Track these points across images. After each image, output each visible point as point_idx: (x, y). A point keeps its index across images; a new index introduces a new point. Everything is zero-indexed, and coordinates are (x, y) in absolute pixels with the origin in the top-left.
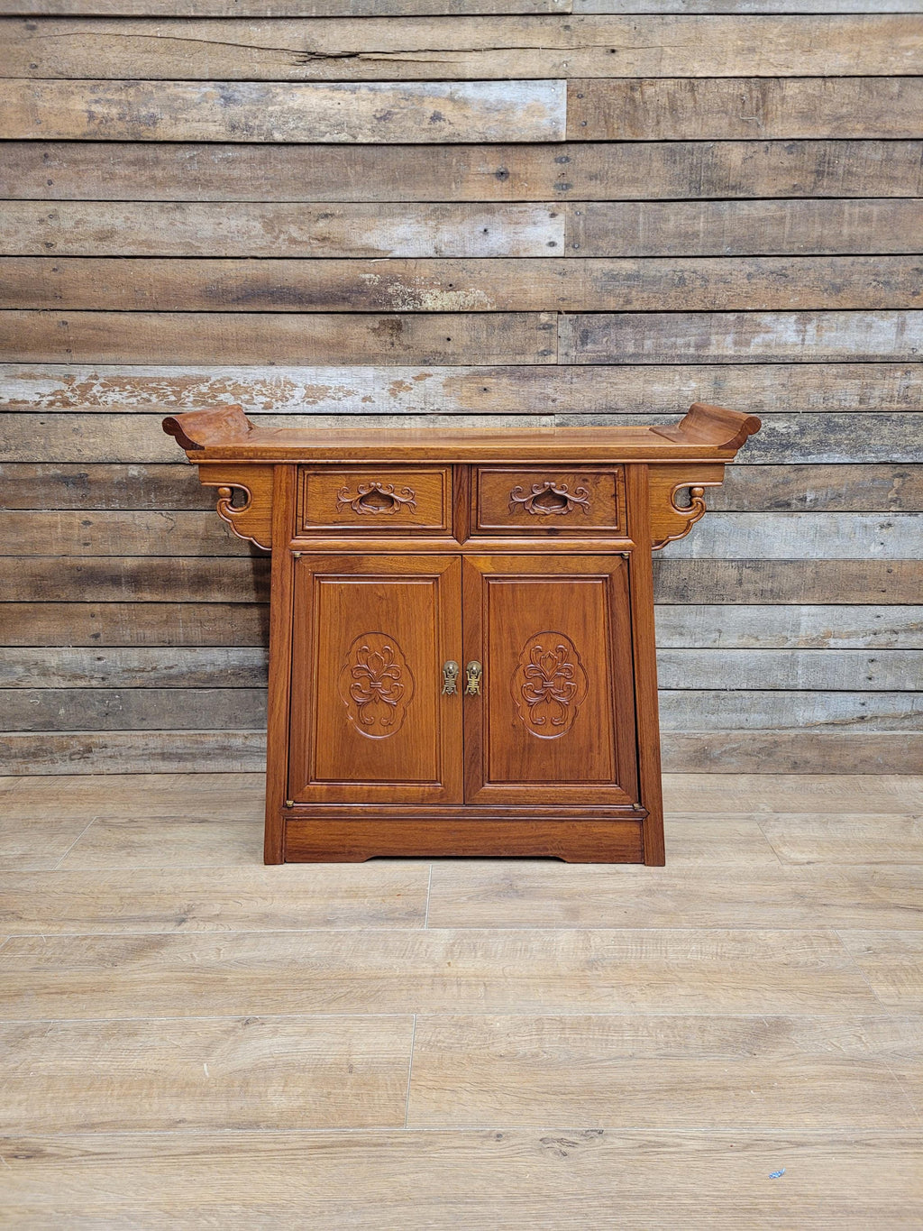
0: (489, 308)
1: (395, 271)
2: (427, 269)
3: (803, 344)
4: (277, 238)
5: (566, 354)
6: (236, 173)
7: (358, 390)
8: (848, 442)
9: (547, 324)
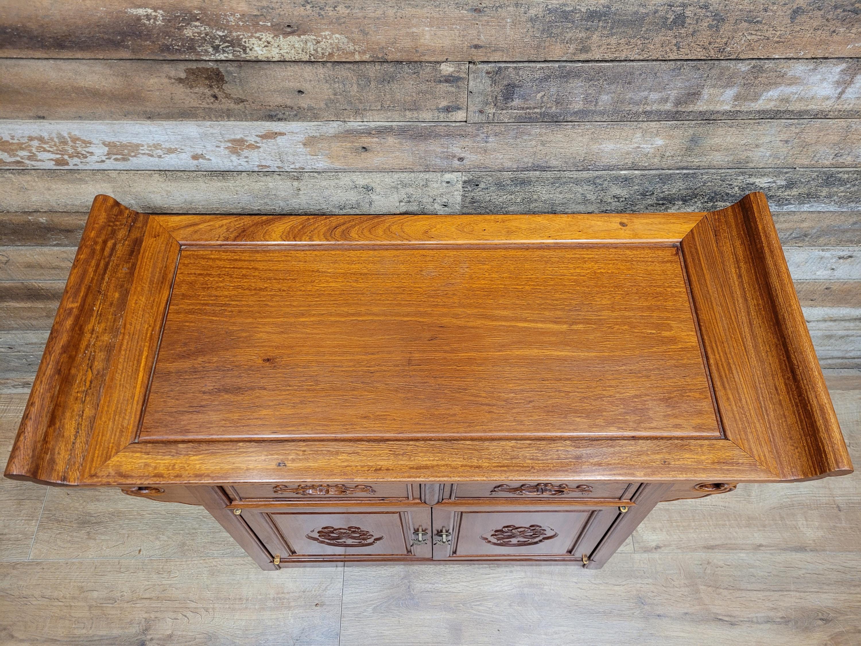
0: (357, 58)
3: (839, 98)
7: (183, 147)
8: (843, 194)
9: (452, 76)
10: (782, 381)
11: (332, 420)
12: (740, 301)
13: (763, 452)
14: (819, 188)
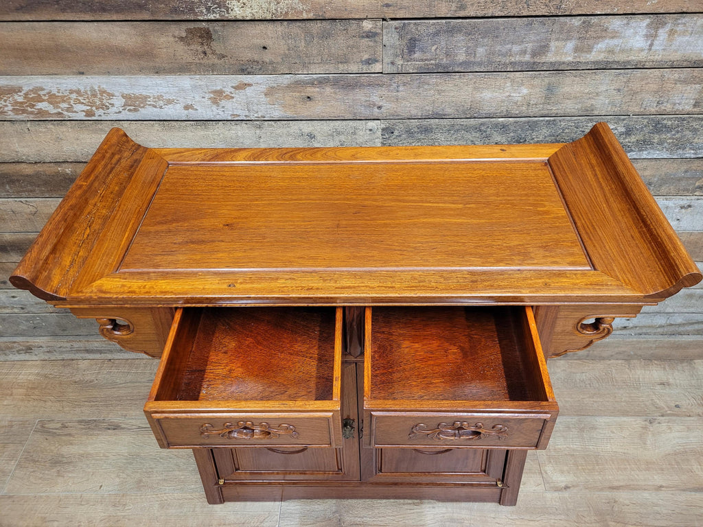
0: (305, 16)
3: (650, 49)
5: (392, 63)
7: (178, 98)
8: (671, 141)
9: (371, 32)
10: (636, 231)
11: (274, 260)
12: (598, 189)
13: (627, 278)
14: (652, 135)
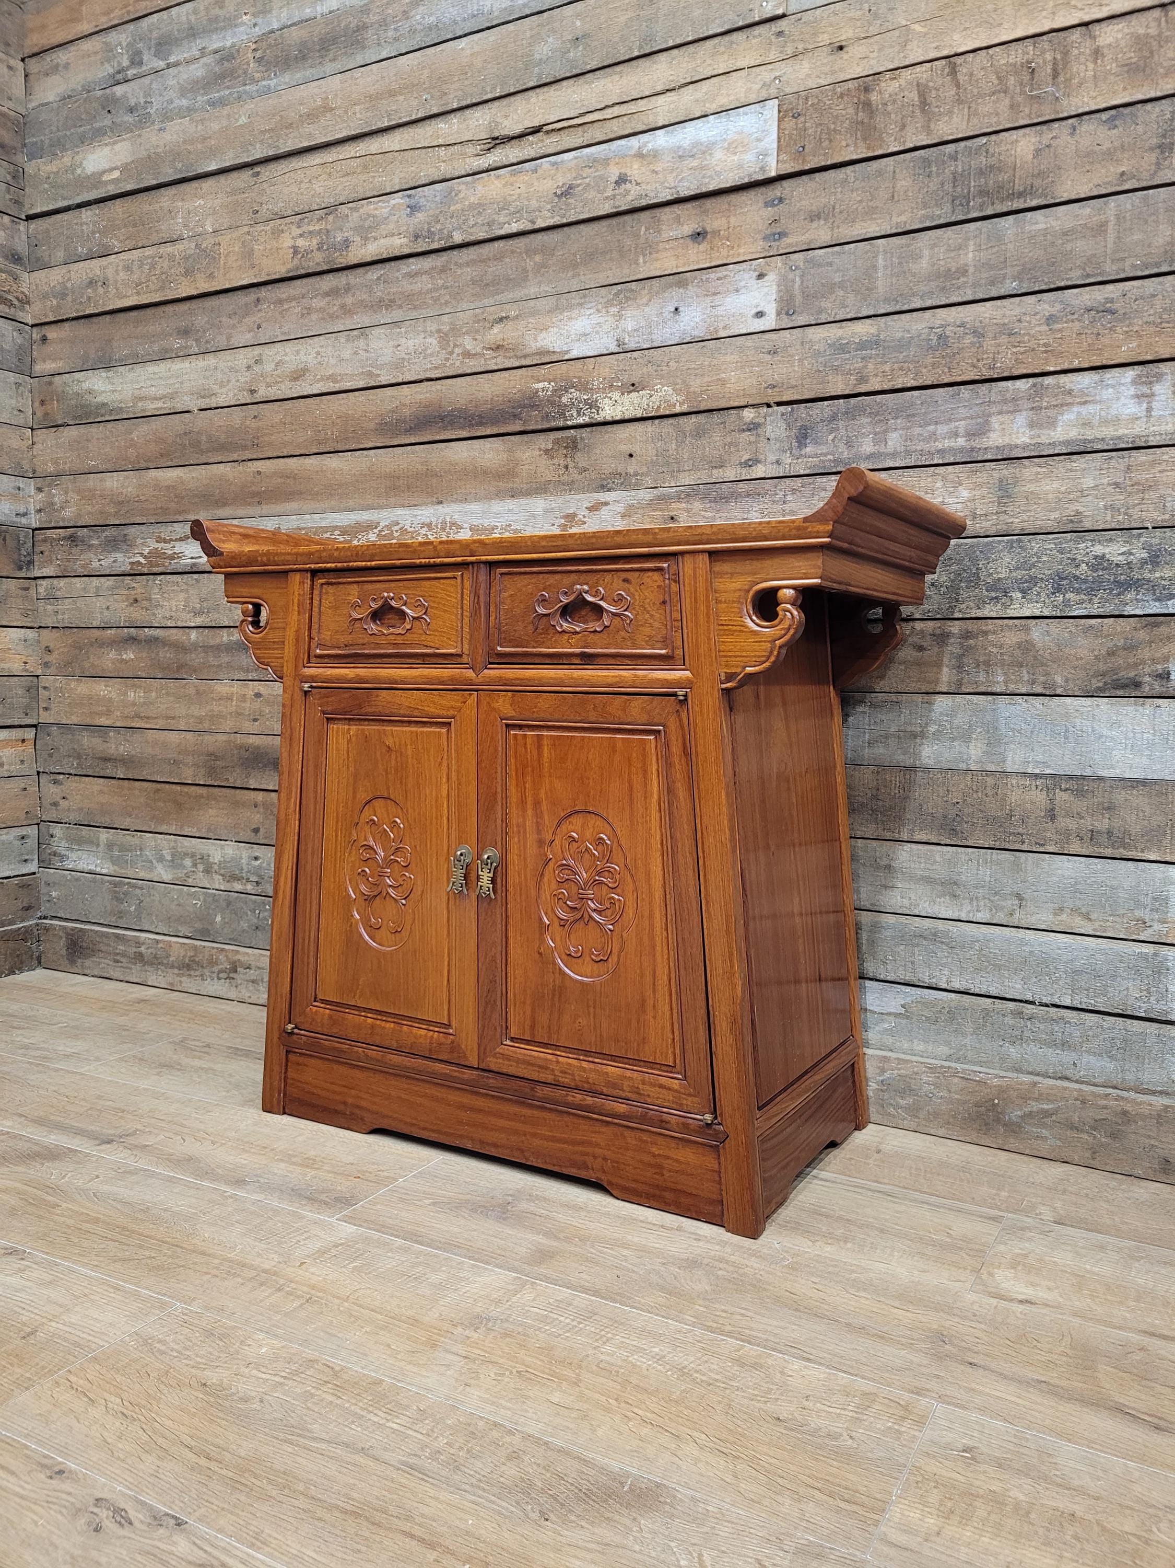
0: (678, 409)
1: (571, 374)
2: (607, 367)
3: (1149, 416)
4: (451, 353)
5: (778, 462)
6: (417, 287)
9: (752, 423)
